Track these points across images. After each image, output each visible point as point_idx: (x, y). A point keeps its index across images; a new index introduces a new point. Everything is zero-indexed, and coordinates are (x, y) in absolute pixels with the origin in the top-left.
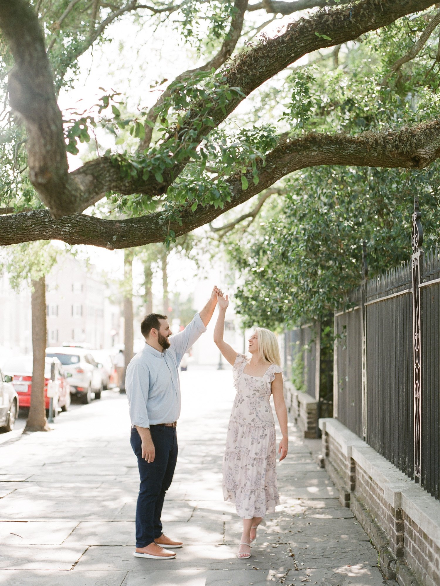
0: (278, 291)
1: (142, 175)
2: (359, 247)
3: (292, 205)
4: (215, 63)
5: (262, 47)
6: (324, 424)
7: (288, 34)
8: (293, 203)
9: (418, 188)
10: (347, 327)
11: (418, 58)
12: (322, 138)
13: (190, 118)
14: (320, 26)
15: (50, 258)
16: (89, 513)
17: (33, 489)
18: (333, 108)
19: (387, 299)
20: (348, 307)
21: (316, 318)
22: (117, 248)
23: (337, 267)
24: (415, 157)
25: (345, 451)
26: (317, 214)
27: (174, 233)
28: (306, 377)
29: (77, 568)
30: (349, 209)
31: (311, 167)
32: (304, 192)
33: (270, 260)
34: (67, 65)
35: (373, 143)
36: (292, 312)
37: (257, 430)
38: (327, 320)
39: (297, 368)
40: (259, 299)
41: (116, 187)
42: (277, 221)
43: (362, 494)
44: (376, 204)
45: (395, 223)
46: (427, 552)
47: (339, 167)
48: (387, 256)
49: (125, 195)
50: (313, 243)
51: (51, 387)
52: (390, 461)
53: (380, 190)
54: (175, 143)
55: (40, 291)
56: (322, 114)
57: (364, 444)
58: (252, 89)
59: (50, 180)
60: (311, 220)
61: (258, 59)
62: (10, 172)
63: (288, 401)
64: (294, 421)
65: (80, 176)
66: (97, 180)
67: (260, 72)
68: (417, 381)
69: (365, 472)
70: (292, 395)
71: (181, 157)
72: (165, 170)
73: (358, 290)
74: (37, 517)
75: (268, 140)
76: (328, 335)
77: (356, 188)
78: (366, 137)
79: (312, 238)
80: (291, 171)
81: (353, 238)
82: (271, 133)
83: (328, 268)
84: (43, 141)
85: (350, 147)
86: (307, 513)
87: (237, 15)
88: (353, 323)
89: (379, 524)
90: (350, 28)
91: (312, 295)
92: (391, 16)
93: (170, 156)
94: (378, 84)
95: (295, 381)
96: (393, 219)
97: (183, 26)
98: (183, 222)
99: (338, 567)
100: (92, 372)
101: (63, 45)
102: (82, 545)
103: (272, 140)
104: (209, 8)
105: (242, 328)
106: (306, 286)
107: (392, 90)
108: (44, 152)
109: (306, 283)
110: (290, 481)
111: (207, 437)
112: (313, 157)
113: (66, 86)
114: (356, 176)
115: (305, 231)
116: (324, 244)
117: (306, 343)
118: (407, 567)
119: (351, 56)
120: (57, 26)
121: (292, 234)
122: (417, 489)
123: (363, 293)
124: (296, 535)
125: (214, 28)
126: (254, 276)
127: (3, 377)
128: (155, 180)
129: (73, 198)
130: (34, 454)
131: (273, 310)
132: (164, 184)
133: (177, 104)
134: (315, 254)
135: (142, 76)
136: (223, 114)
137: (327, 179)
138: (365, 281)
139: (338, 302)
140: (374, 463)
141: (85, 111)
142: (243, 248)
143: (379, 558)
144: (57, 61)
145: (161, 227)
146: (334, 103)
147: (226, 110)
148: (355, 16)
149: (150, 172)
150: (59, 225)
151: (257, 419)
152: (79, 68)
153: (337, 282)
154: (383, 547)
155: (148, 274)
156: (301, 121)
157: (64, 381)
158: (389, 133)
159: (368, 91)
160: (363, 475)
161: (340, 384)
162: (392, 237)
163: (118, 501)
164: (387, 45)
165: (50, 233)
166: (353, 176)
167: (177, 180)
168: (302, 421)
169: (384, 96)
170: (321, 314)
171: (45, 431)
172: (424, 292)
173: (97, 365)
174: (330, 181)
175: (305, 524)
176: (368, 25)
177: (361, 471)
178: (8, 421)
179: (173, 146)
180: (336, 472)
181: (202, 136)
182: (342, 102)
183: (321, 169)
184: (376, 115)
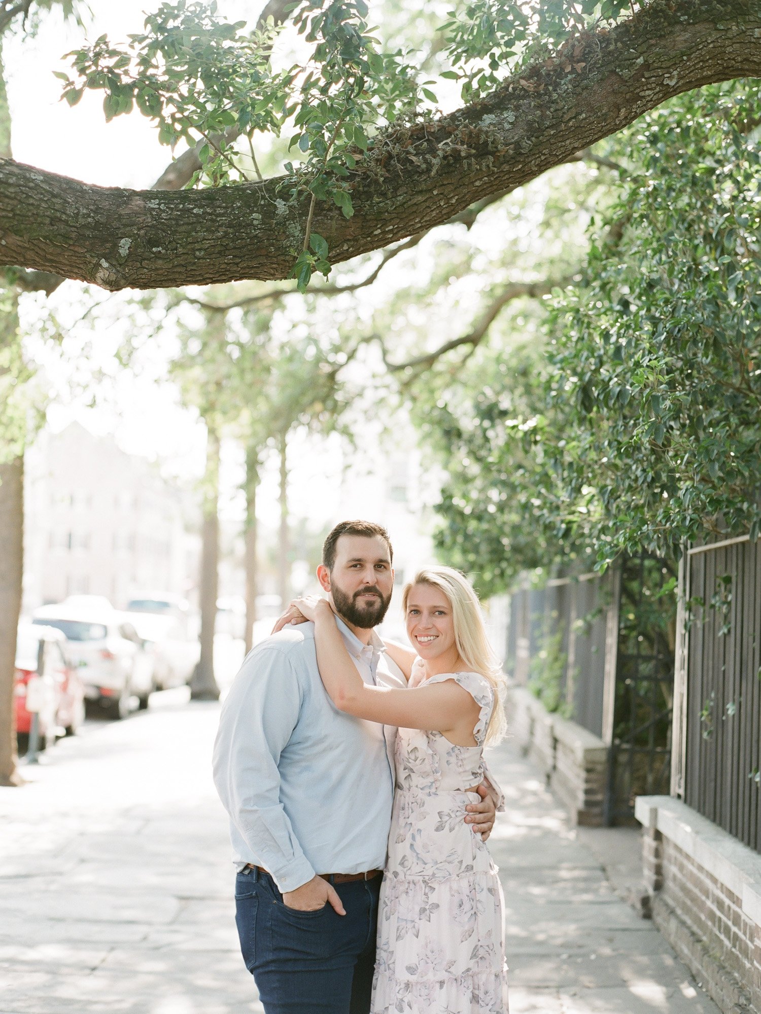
6: (654, 813)
27: (325, 245)
28: (572, 687)
51: (36, 690)
64: (544, 779)
95: (539, 691)
100: (132, 658)
110: (579, 960)
117: (576, 615)
145: (283, 224)
157: (71, 673)
161: (704, 719)
168: (567, 784)
171: (13, 785)
173: (142, 644)
180: (696, 945)
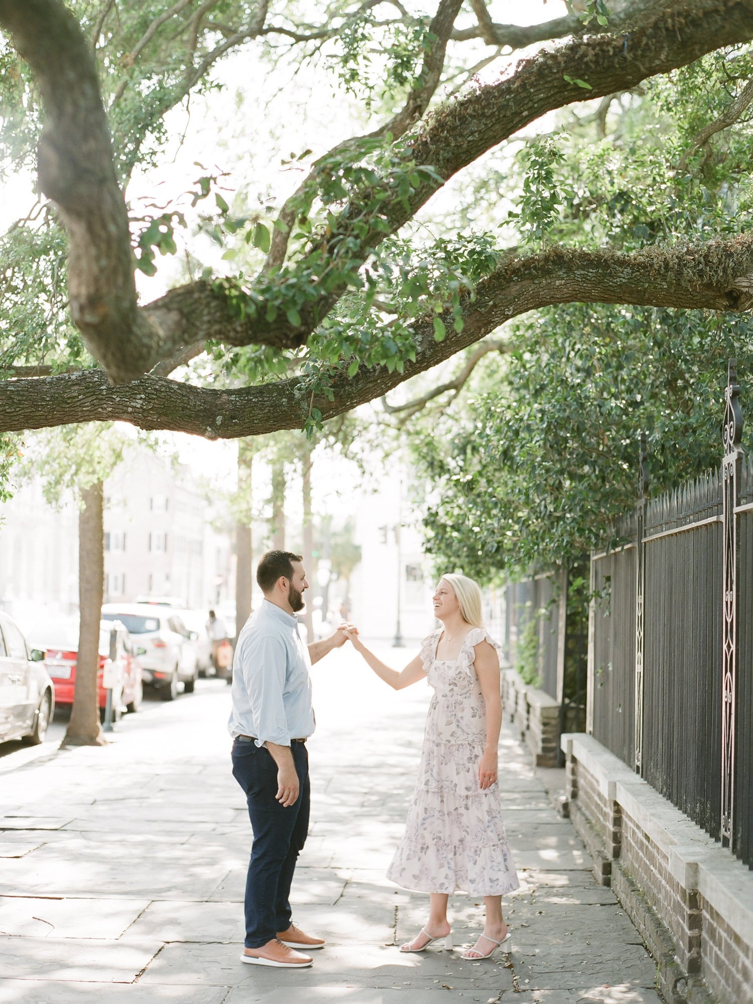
0: (495, 516)
1: (265, 313)
2: (634, 444)
3: (522, 370)
4: (397, 128)
5: (473, 99)
6: (570, 743)
7: (519, 77)
8: (524, 366)
9: (736, 345)
10: (612, 579)
11: (741, 125)
12: (574, 256)
13: (348, 218)
14: (573, 64)
15: (111, 453)
16: (168, 885)
17: (74, 843)
18: (594, 206)
19: (680, 532)
20: (615, 545)
21: (559, 562)
22: (223, 437)
23: (597, 476)
24: (731, 292)
25: (604, 789)
26: (564, 386)
27: (320, 414)
28: (541, 661)
29: (144, 981)
30: (619, 378)
31: (555, 307)
32: (543, 348)
33: (484, 462)
34: (145, 127)
35: (660, 266)
36: (519, 552)
37: (461, 750)
38: (579, 565)
39: (526, 647)
40: (463, 528)
41: (220, 332)
42: (497, 396)
43: (632, 863)
44: (665, 370)
45: (696, 404)
46: (740, 965)
47: (603, 307)
48: (683, 460)
49: (236, 346)
50: (556, 435)
51: (110, 671)
52: (680, 809)
53: (671, 346)
54: (322, 259)
55: (94, 510)
56: (575, 216)
57: (637, 778)
58: (456, 169)
59: (104, 319)
60: (553, 395)
61: (467, 119)
62: (47, 306)
63: (510, 703)
64: (520, 737)
65: (158, 313)
66: (188, 320)
67: (469, 142)
68: (729, 674)
69: (638, 827)
70: (517, 693)
71: (331, 284)
72: (305, 304)
73: (632, 516)
74: (78, 892)
75: (483, 258)
76: (579, 591)
77: (631, 342)
78: (649, 256)
79: (554, 426)
80: (521, 312)
81: (624, 427)
82: (488, 246)
83: (582, 478)
84: (93, 251)
85: (622, 272)
86: (536, 894)
87: (435, 45)
88: (622, 573)
89: (659, 916)
90: (623, 69)
91: (552, 523)
92: (694, 50)
93: (313, 281)
94: (671, 168)
95: (522, 668)
96: (692, 397)
97: (341, 64)
98: (336, 394)
99: (588, 988)
100: (180, 647)
101: (139, 93)
102: (154, 941)
103: (489, 258)
104: (387, 33)
105: (434, 577)
106: (542, 508)
107: (695, 177)
108: (95, 269)
109: (543, 502)
111: (372, 761)
112: (558, 288)
113: (144, 163)
114: (632, 323)
115: (543, 415)
116: (574, 437)
117: (543, 604)
118: (706, 991)
119: (627, 119)
120: (130, 60)
121: (521, 420)
122: (726, 857)
123: (640, 522)
124: (518, 932)
125: (396, 68)
126: (455, 489)
127: (29, 653)
128: (287, 321)
129: (145, 350)
130: (78, 784)
131: (486, 548)
132: (303, 329)
133: (327, 193)
134: (560, 454)
135: (273, 149)
136: (406, 212)
137: (582, 326)
138: (643, 500)
139: (597, 536)
140: (653, 811)
141: (169, 202)
142: (439, 442)
143: (659, 975)
144: (129, 120)
145: (298, 403)
146: (597, 199)
147: (411, 205)
148: (633, 48)
149: (279, 308)
150: (126, 396)
151: (459, 732)
152: (166, 131)
153: (596, 501)
154: (665, 955)
155: (279, 484)
156: (538, 227)
157: (132, 660)
158: (688, 250)
159: (654, 178)
160: (634, 831)
161: (598, 675)
162: (692, 427)
163: (217, 867)
164: (687, 101)
165: (110, 409)
166: (626, 322)
167: (326, 322)
168: (533, 738)
169: (680, 187)
170: (567, 556)
171: (98, 744)
172: (742, 521)
173: (188, 636)
174: (588, 329)
175: (533, 914)
176: (654, 65)
177: (630, 824)
178: (36, 727)
179: (319, 265)
180: (588, 825)
181: (368, 249)
182: (609, 197)
183: (571, 309)
184: (667, 219)
